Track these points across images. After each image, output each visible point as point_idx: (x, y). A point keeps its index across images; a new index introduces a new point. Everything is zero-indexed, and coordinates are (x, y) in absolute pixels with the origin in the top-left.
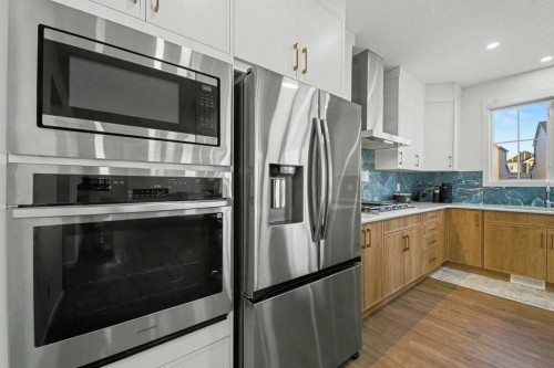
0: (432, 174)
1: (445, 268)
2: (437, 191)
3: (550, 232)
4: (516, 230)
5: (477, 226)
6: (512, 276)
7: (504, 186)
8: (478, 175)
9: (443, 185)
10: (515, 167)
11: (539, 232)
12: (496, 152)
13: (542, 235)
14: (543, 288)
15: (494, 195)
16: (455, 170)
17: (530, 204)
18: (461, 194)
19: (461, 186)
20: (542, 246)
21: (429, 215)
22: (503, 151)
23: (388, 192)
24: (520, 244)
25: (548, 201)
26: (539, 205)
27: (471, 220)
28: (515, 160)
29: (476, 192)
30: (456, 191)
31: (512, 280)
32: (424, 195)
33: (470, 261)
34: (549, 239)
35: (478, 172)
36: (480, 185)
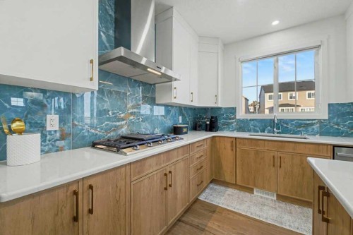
0: (205, 110)
1: (211, 186)
2: (208, 123)
3: (279, 155)
4: (257, 153)
5: (232, 150)
6: (255, 190)
7: (249, 118)
8: (233, 110)
9: (212, 117)
10: (252, 109)
11: (272, 154)
12: (244, 101)
13: (274, 157)
14: (275, 198)
15: (243, 126)
16: (220, 106)
17: (264, 132)
18: (224, 124)
19: (224, 119)
20: (274, 166)
21: (197, 145)
22: (247, 100)
23: (169, 123)
24: (260, 164)
25: (275, 129)
26: (269, 132)
27: (229, 146)
28: (251, 105)
29: (232, 123)
30: (221, 122)
31: (255, 192)
32: (200, 126)
33: (228, 178)
34: (279, 160)
35: (233, 108)
36: (234, 118)
